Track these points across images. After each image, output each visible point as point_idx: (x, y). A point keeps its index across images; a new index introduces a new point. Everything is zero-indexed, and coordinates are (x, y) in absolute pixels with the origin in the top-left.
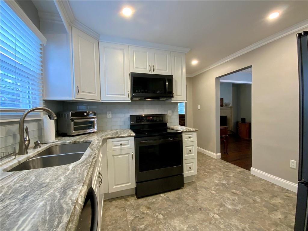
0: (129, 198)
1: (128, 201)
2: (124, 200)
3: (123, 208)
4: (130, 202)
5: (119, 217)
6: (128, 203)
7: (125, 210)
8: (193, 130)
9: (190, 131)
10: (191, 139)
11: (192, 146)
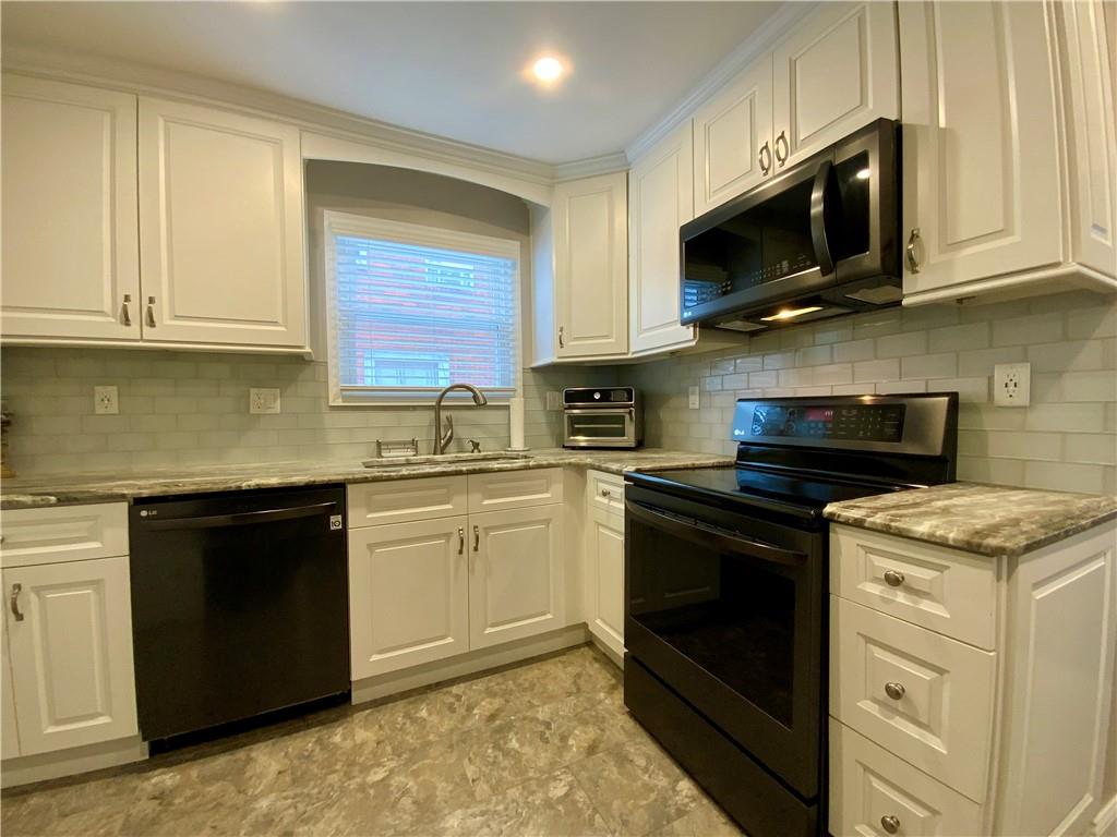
8: (933, 535)
9: (897, 528)
10: (926, 605)
11: (935, 675)
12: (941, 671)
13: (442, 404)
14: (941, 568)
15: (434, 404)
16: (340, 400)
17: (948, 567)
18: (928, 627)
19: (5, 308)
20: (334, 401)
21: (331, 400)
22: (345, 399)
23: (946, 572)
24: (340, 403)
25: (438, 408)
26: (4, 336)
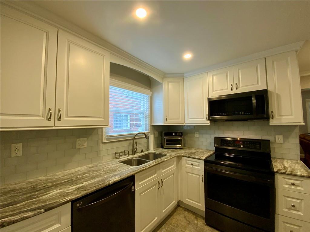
0: (199, 218)
1: (197, 220)
2: (195, 216)
3: (189, 222)
4: (198, 222)
5: (181, 226)
6: (196, 221)
7: (189, 225)
8: (301, 175)
9: (294, 174)
10: (298, 188)
11: (300, 201)
12: (301, 200)
13: (135, 138)
14: (301, 181)
15: (133, 138)
16: (106, 140)
17: (302, 180)
18: (299, 192)
19: (2, 114)
20: (104, 141)
21: (103, 140)
22: (107, 139)
23: (302, 182)
24: (106, 141)
25: (134, 139)
26: (1, 128)
